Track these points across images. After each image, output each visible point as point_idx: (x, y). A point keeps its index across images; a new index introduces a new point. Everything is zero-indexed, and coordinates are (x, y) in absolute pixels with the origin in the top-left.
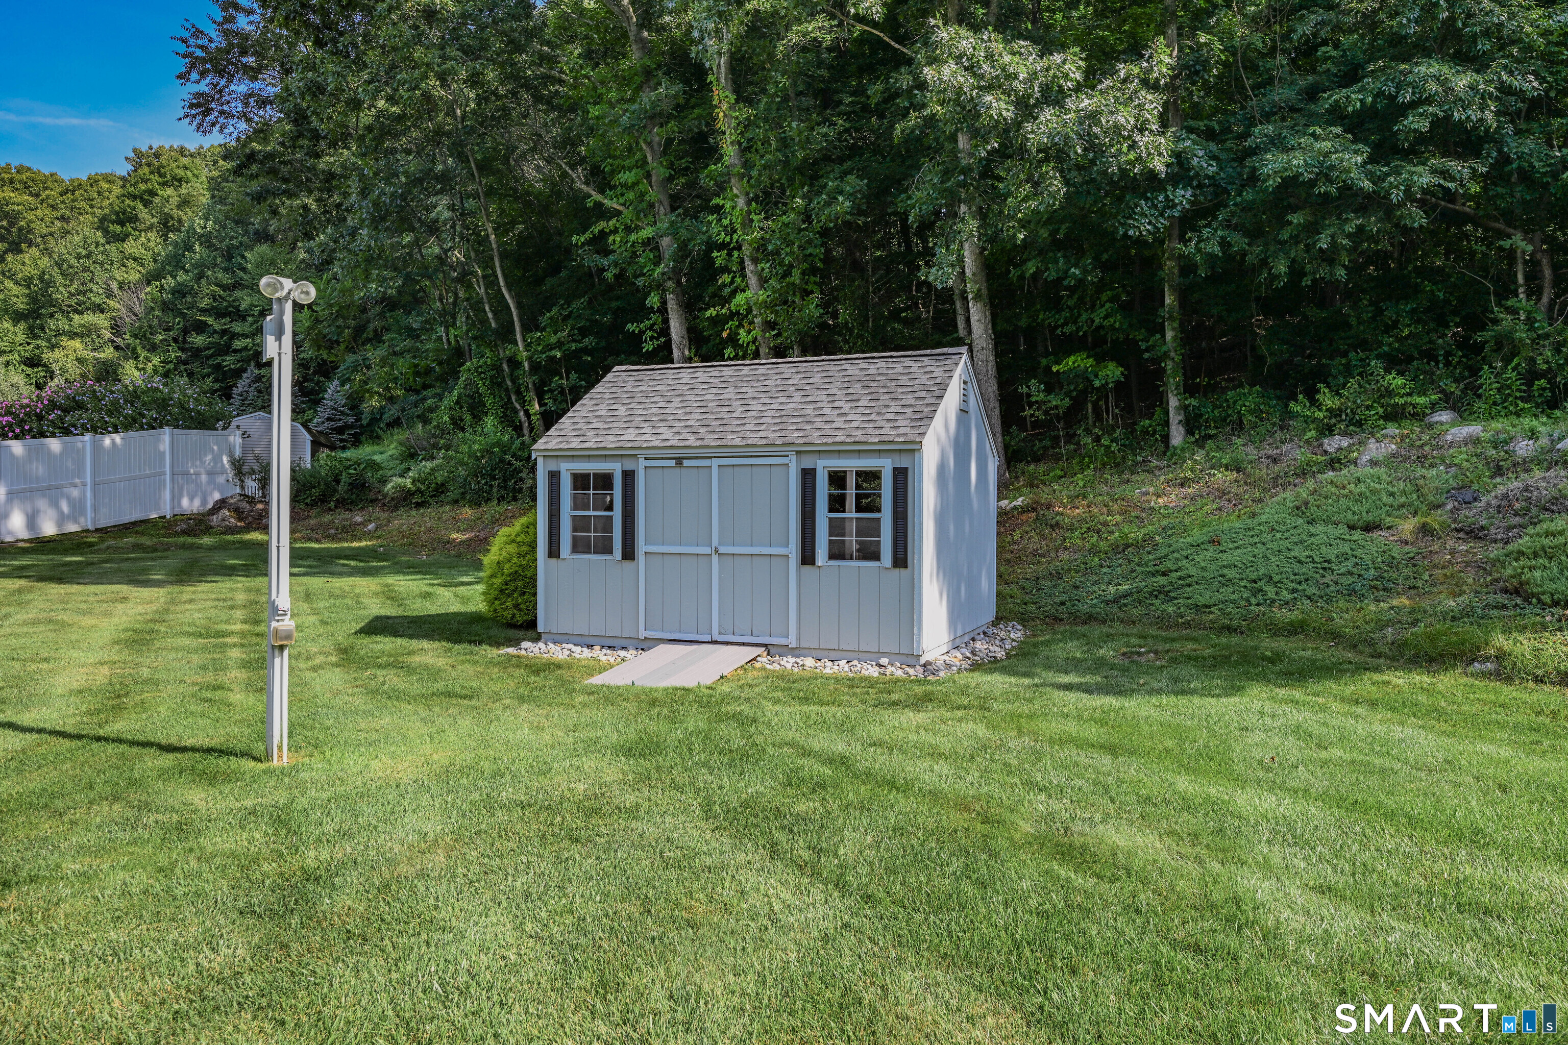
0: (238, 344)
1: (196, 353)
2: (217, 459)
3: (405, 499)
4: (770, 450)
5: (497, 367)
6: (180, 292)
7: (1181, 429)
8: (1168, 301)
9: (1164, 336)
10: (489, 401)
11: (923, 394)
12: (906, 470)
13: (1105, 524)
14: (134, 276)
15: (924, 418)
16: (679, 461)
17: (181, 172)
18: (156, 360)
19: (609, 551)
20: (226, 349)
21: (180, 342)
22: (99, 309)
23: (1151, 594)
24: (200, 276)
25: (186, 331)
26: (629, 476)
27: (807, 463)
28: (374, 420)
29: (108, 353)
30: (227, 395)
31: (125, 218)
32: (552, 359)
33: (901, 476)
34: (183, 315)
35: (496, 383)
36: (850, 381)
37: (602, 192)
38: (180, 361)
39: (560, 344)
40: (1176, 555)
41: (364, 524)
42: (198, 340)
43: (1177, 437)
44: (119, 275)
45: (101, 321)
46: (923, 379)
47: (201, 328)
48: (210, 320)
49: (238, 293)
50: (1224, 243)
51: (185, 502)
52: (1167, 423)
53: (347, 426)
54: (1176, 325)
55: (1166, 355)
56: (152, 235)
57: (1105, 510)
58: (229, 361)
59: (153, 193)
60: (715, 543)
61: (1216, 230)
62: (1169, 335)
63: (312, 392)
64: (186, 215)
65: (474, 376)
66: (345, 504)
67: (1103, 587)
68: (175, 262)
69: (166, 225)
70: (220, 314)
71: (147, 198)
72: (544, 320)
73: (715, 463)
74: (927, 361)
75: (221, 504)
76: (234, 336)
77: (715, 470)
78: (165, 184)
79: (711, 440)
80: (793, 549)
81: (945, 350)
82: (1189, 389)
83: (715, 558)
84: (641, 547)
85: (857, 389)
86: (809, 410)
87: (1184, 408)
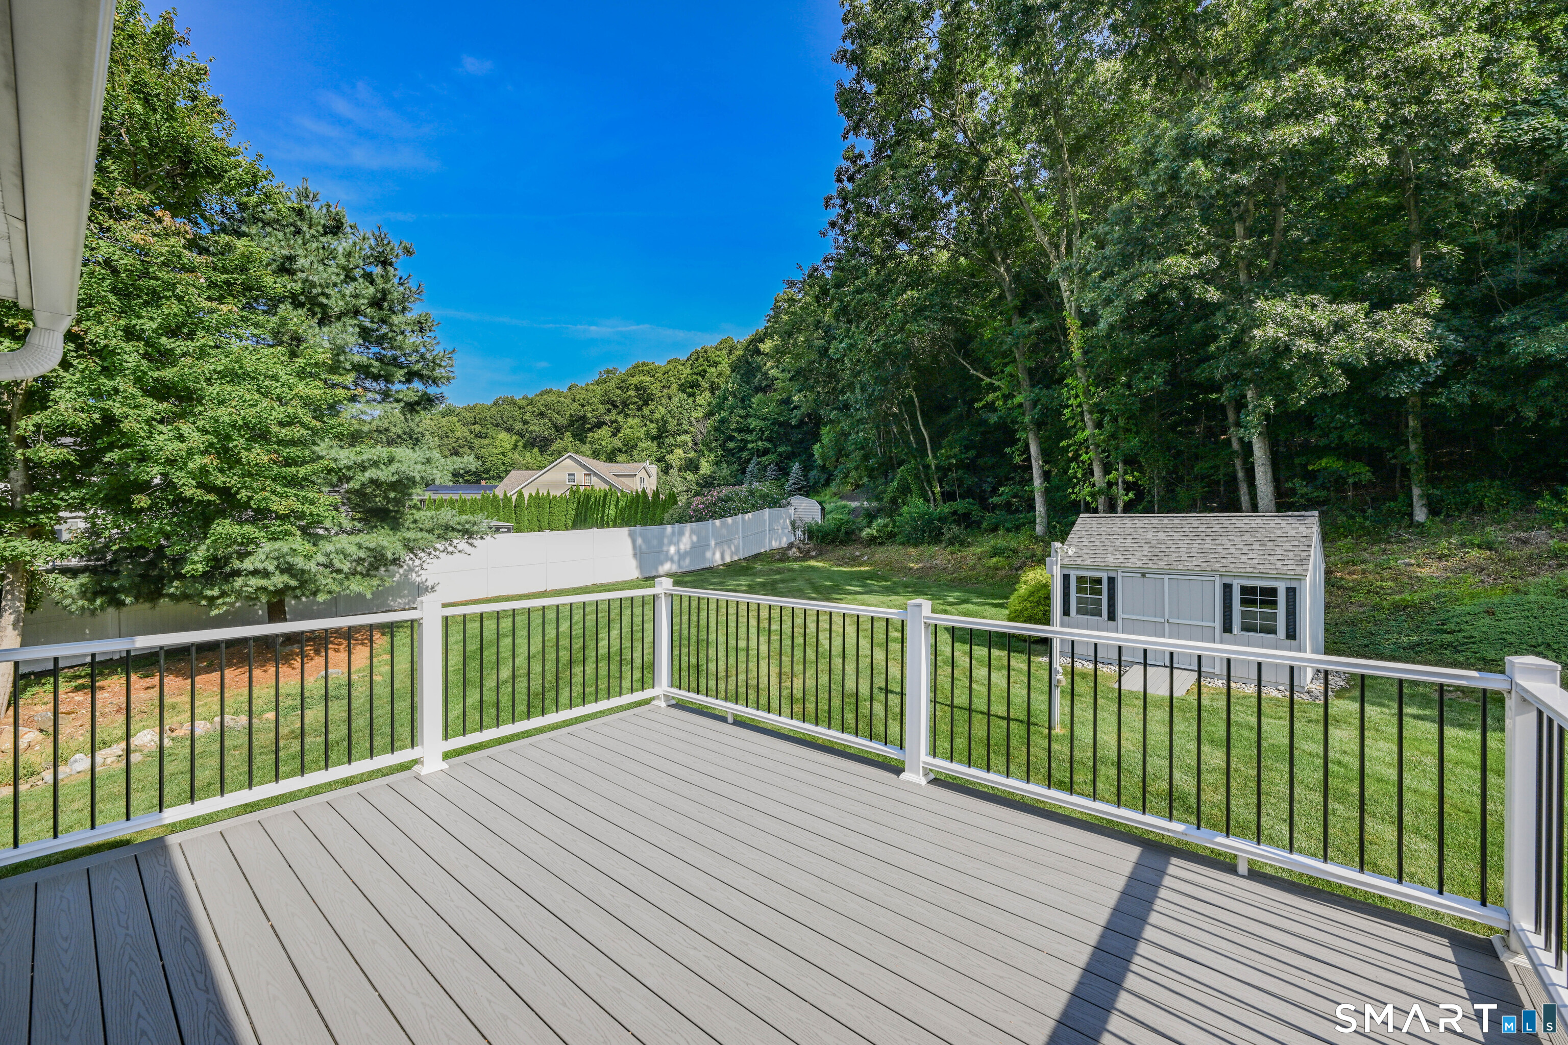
0: (750, 446)
1: (730, 452)
2: (785, 521)
3: (872, 541)
4: (1202, 572)
5: (916, 468)
6: (723, 421)
7: (1424, 510)
8: (1411, 423)
9: (1408, 447)
10: (913, 487)
11: (1296, 543)
12: (1294, 589)
13: (1382, 588)
14: (701, 415)
15: (1302, 561)
16: (1143, 575)
17: (716, 359)
18: (712, 456)
19: (1099, 615)
20: (742, 449)
21: (723, 446)
22: (686, 432)
23: (1442, 646)
24: (731, 412)
25: (725, 441)
26: (1112, 581)
27: (1227, 581)
28: (816, 483)
29: (692, 454)
30: (744, 472)
31: (695, 385)
32: (950, 464)
33: (1291, 593)
34: (723, 433)
35: (917, 477)
36: (1241, 533)
37: (990, 376)
38: (723, 456)
39: (955, 456)
40: (1456, 619)
41: (862, 555)
42: (731, 445)
43: (1420, 515)
44: (694, 414)
45: (687, 438)
46: (1293, 533)
47: (731, 439)
48: (736, 435)
49: (750, 420)
50: (1472, 395)
51: (773, 543)
52: (1411, 505)
53: (803, 487)
54: (1419, 440)
55: (1411, 461)
56: (707, 393)
57: (1377, 576)
58: (745, 455)
59: (705, 371)
60: (1166, 617)
61: (1464, 386)
62: (1413, 447)
63: (784, 469)
64: (721, 381)
65: (906, 475)
66: (843, 543)
67: (1396, 636)
68: (720, 406)
69: (713, 388)
70: (739, 431)
71: (703, 374)
72: (945, 442)
73: (1167, 577)
74: (1291, 520)
75: (791, 546)
76: (747, 442)
77: (1166, 581)
78: (710, 366)
79: (1162, 564)
80: (1218, 624)
81: (1303, 513)
82: (1432, 481)
83: (1167, 625)
84: (1120, 614)
85: (1247, 536)
86: (1220, 549)
87: (1428, 496)
